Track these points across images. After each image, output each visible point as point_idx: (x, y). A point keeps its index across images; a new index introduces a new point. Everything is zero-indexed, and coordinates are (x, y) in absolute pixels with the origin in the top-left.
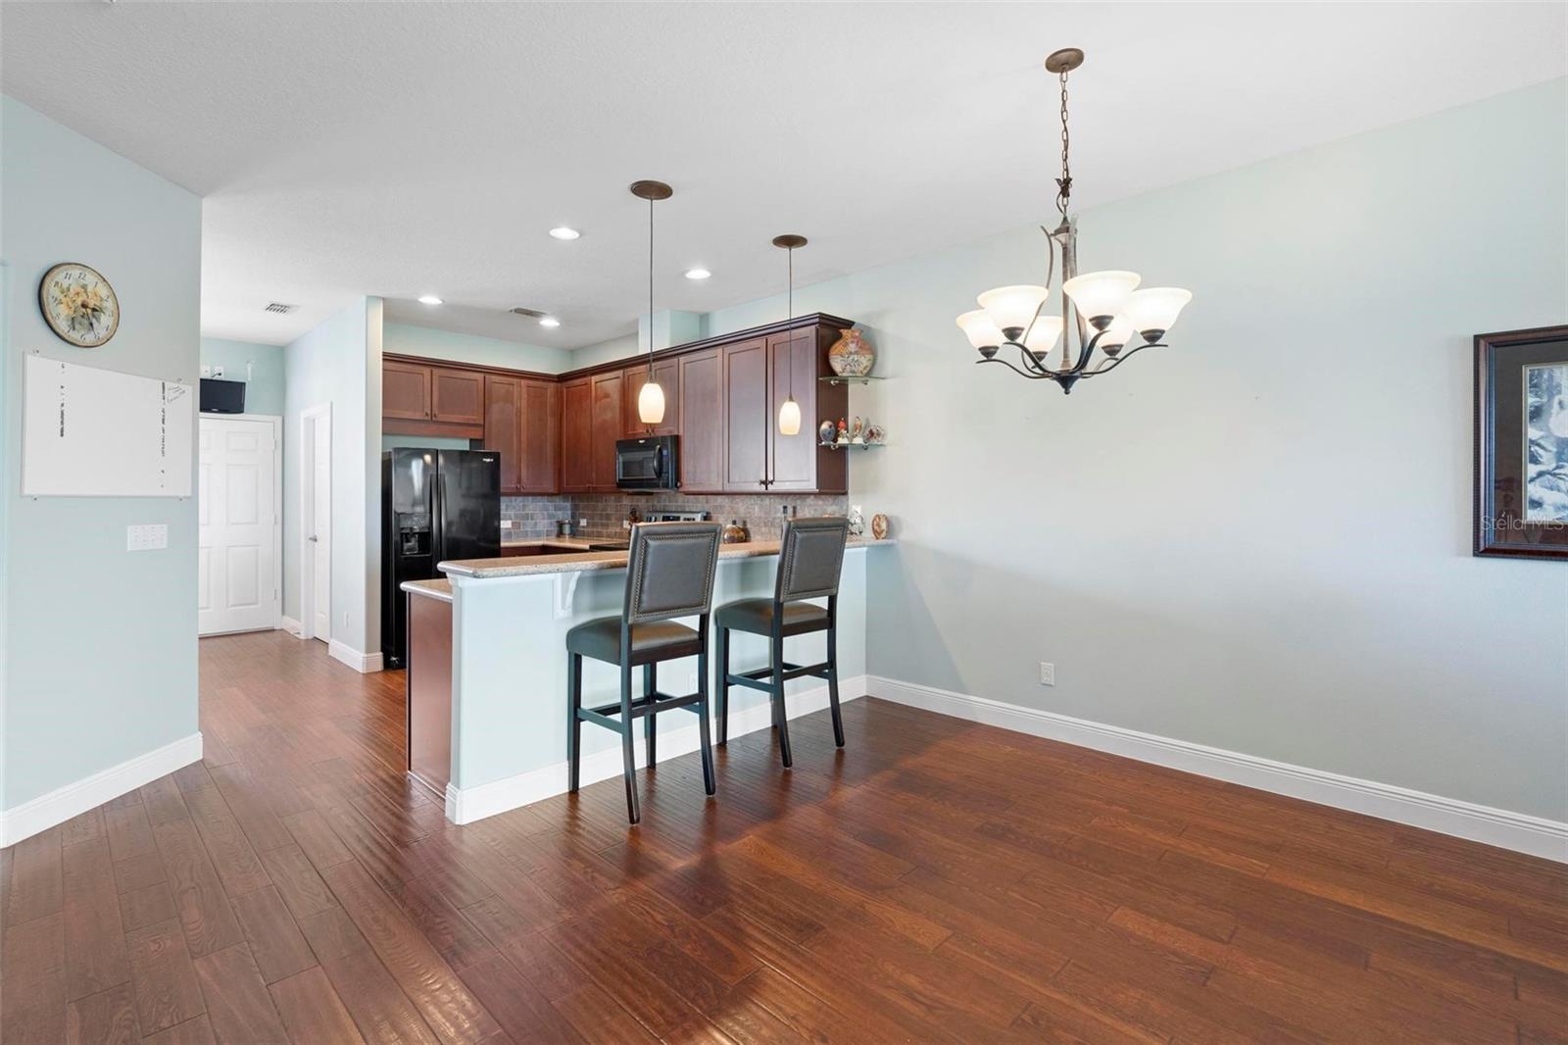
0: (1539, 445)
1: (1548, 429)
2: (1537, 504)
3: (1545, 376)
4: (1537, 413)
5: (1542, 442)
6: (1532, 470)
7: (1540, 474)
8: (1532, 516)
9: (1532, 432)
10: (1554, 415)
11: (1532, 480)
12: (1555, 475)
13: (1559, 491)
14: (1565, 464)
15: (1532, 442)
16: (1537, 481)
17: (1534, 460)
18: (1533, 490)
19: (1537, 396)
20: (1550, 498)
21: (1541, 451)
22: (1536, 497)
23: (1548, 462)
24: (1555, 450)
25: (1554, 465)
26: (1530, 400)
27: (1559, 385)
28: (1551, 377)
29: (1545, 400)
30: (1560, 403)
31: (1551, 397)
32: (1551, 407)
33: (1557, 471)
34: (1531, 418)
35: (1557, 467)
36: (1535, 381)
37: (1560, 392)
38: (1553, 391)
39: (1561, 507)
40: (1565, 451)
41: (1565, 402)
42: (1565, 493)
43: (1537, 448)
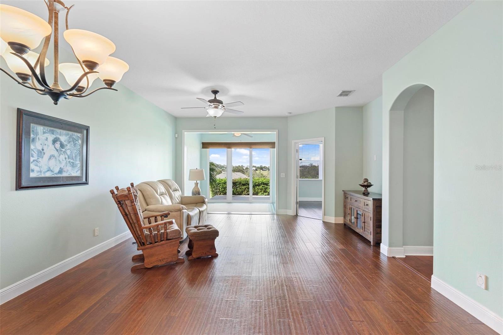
0: (33, 151)
1: (35, 146)
2: (33, 171)
3: (35, 129)
5: (34, 150)
6: (32, 159)
7: (34, 161)
9: (32, 147)
10: (37, 142)
11: (32, 163)
12: (37, 161)
13: (38, 166)
14: (39, 158)
15: (32, 149)
16: (33, 163)
17: (33, 157)
19: (34, 135)
20: (36, 169)
21: (34, 153)
22: (32, 169)
23: (35, 158)
24: (37, 153)
25: (37, 158)
26: (32, 136)
27: (38, 132)
28: (36, 130)
29: (35, 136)
30: (39, 138)
31: (36, 136)
32: (36, 139)
33: (38, 160)
34: (32, 142)
35: (38, 159)
36: (33, 129)
37: (38, 135)
38: (37, 134)
39: (38, 172)
40: (40, 154)
41: (40, 138)
42: (40, 167)
43: (32, 152)
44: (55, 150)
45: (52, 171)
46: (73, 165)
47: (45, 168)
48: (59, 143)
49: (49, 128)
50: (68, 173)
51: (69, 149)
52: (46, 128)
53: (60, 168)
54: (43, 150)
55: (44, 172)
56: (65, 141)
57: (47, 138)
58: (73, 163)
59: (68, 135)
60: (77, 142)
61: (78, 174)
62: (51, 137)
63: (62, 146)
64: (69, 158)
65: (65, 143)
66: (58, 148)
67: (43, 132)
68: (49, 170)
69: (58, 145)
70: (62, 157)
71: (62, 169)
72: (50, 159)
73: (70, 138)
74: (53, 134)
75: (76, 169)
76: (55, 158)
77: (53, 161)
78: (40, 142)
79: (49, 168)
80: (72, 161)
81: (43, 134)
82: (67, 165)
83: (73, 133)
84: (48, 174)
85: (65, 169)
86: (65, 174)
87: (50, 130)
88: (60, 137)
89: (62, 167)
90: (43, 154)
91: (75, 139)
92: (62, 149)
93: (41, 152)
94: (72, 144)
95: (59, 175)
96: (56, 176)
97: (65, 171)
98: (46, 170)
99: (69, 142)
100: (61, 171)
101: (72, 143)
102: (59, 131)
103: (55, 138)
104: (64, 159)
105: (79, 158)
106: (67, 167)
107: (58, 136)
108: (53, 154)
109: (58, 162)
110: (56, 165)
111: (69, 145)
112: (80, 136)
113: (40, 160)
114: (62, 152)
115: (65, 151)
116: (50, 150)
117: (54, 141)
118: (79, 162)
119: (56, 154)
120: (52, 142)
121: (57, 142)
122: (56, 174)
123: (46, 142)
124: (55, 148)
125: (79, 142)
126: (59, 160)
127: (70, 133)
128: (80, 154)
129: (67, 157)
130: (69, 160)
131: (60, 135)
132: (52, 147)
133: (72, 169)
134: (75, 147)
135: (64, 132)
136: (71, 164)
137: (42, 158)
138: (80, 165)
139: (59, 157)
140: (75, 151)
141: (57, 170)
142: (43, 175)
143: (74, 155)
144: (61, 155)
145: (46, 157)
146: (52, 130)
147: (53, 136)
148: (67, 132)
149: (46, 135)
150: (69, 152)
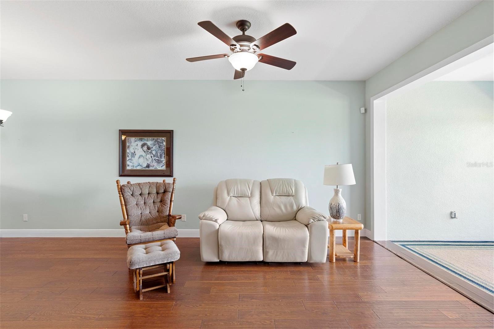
1: (130, 151)
2: (128, 166)
3: (130, 139)
4: (129, 147)
6: (128, 158)
7: (129, 159)
8: (128, 168)
9: (128, 151)
11: (128, 161)
12: (131, 160)
17: (128, 157)
18: (128, 163)
19: (128, 143)
20: (131, 164)
23: (130, 157)
24: (131, 154)
27: (131, 142)
28: (130, 140)
31: (130, 144)
32: (130, 146)
34: (128, 148)
35: (132, 158)
38: (131, 143)
39: (132, 166)
40: (133, 155)
41: (133, 145)
42: (133, 163)
43: (128, 154)
44: (143, 151)
45: (141, 166)
46: (159, 162)
47: (136, 164)
48: (146, 146)
49: (139, 138)
50: (154, 167)
51: (154, 150)
52: (137, 138)
53: (148, 164)
54: (135, 152)
55: (135, 166)
56: (151, 145)
57: (137, 145)
58: (158, 160)
59: (154, 140)
60: (161, 144)
61: (164, 168)
62: (140, 143)
63: (149, 148)
64: (154, 156)
65: (151, 146)
66: (145, 150)
67: (135, 141)
68: (139, 165)
69: (145, 148)
70: (149, 156)
71: (149, 165)
72: (139, 158)
73: (155, 142)
74: (142, 141)
75: (162, 164)
76: (143, 157)
77: (142, 159)
78: (133, 147)
79: (139, 164)
80: (157, 158)
81: (135, 142)
82: (152, 162)
83: (158, 138)
84: (139, 168)
85: (151, 165)
86: (151, 168)
87: (139, 139)
88: (147, 142)
89: (149, 163)
90: (134, 155)
91: (159, 142)
92: (149, 151)
93: (134, 154)
94: (156, 147)
95: (147, 169)
96: (144, 169)
97: (151, 166)
98: (137, 165)
99: (155, 145)
100: (148, 166)
101: (157, 145)
102: (146, 138)
103: (143, 144)
104: (150, 158)
105: (164, 156)
106: (153, 163)
107: (146, 142)
108: (142, 154)
109: (146, 160)
110: (144, 162)
111: (154, 147)
112: (165, 139)
113: (133, 158)
114: (149, 152)
115: (151, 152)
116: (140, 152)
117: (143, 146)
118: (164, 159)
119: (144, 154)
120: (141, 146)
121: (145, 146)
122: (144, 168)
123: (137, 147)
124: (143, 150)
125: (163, 144)
126: (146, 159)
127: (156, 138)
128: (165, 153)
129: (152, 156)
130: (155, 158)
131: (147, 141)
132: (141, 150)
133: (158, 165)
134: (160, 148)
135: (150, 138)
136: (157, 161)
137: (134, 157)
138: (165, 161)
139: (146, 156)
140: (160, 151)
141: (145, 165)
142: (135, 168)
143: (159, 154)
144: (148, 155)
145: (137, 157)
146: (141, 139)
147: (142, 142)
148: (153, 138)
149: (136, 143)
150: (154, 152)
